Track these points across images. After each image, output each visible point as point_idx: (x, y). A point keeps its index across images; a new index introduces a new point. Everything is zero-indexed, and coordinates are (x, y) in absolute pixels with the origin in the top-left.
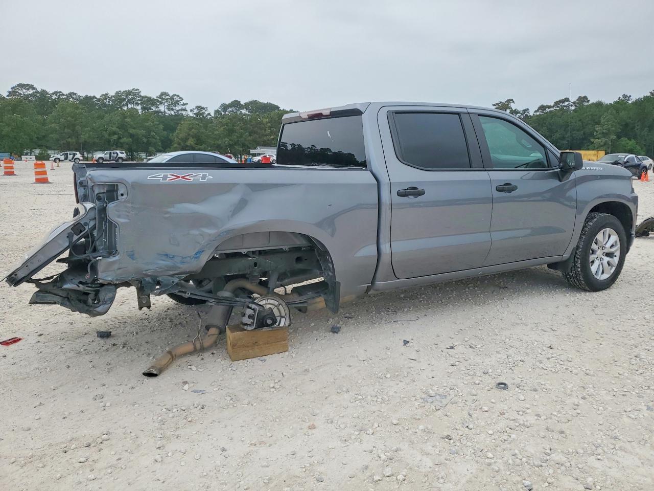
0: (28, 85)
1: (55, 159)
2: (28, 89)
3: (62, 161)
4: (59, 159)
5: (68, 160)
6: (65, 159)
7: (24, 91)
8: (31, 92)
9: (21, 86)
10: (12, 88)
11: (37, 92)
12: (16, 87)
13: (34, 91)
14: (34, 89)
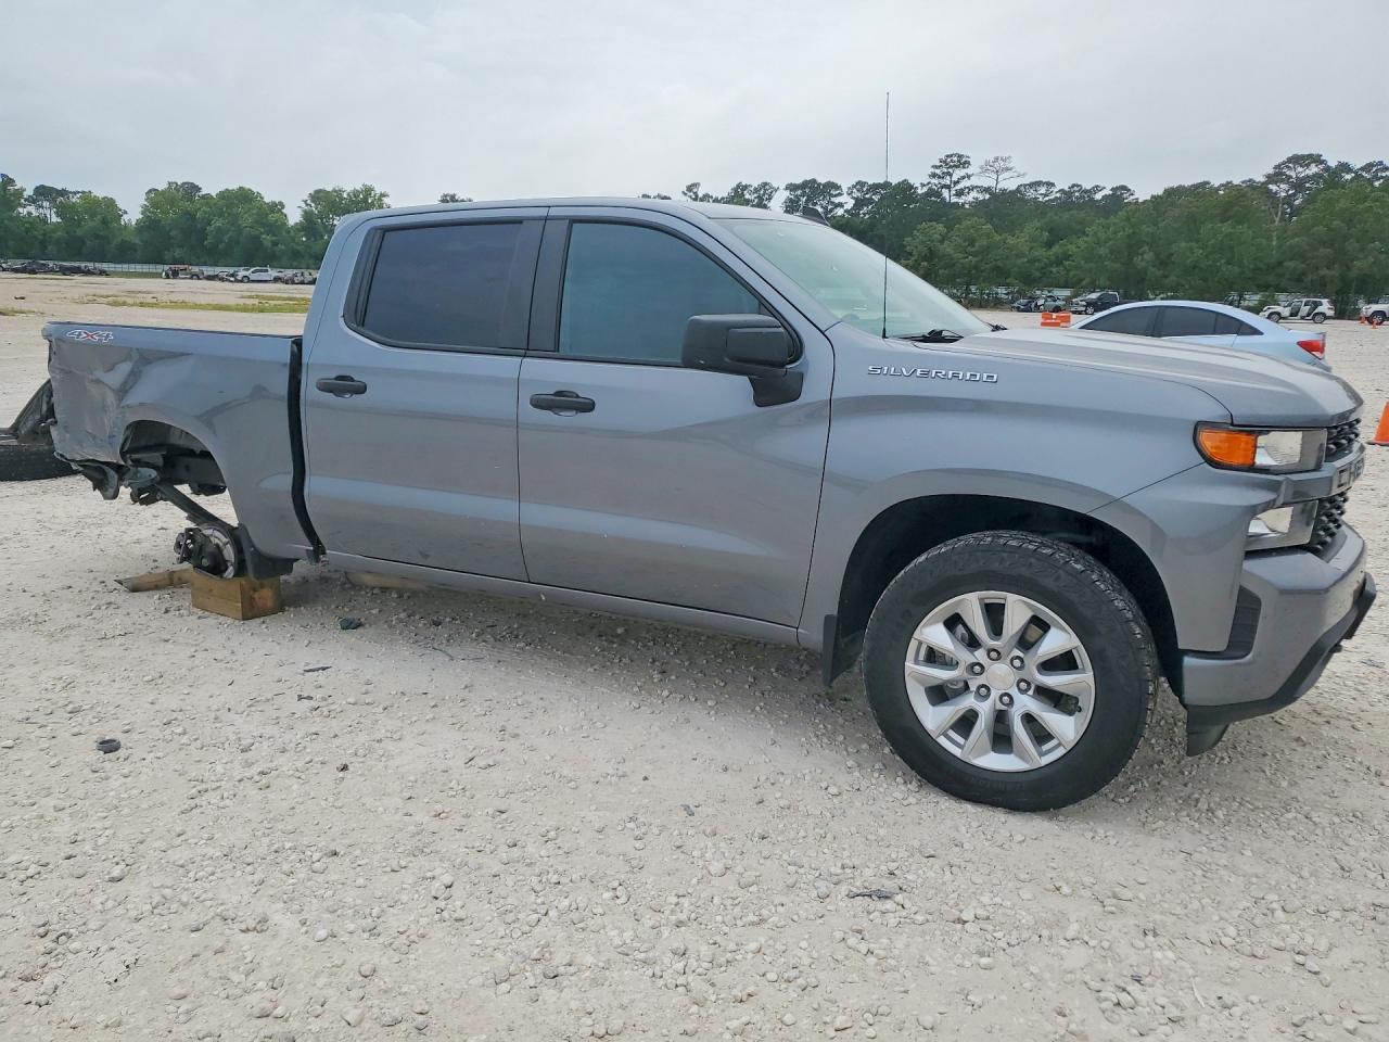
0: (1310, 156)
1: (1271, 314)
2: (1308, 166)
3: (1284, 318)
4: (1279, 314)
5: (1299, 317)
6: (1292, 315)
7: (1300, 169)
8: (1314, 169)
9: (1297, 160)
10: (1275, 168)
11: (1328, 169)
12: (1284, 163)
13: (1321, 167)
14: (1323, 162)
